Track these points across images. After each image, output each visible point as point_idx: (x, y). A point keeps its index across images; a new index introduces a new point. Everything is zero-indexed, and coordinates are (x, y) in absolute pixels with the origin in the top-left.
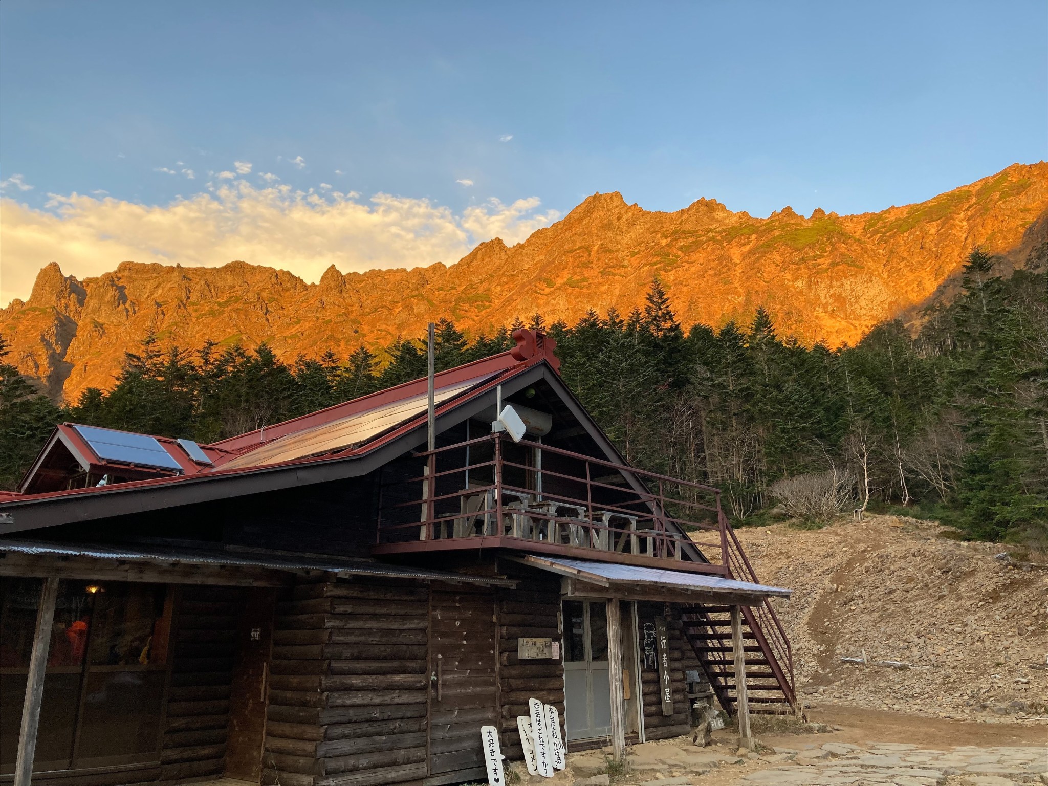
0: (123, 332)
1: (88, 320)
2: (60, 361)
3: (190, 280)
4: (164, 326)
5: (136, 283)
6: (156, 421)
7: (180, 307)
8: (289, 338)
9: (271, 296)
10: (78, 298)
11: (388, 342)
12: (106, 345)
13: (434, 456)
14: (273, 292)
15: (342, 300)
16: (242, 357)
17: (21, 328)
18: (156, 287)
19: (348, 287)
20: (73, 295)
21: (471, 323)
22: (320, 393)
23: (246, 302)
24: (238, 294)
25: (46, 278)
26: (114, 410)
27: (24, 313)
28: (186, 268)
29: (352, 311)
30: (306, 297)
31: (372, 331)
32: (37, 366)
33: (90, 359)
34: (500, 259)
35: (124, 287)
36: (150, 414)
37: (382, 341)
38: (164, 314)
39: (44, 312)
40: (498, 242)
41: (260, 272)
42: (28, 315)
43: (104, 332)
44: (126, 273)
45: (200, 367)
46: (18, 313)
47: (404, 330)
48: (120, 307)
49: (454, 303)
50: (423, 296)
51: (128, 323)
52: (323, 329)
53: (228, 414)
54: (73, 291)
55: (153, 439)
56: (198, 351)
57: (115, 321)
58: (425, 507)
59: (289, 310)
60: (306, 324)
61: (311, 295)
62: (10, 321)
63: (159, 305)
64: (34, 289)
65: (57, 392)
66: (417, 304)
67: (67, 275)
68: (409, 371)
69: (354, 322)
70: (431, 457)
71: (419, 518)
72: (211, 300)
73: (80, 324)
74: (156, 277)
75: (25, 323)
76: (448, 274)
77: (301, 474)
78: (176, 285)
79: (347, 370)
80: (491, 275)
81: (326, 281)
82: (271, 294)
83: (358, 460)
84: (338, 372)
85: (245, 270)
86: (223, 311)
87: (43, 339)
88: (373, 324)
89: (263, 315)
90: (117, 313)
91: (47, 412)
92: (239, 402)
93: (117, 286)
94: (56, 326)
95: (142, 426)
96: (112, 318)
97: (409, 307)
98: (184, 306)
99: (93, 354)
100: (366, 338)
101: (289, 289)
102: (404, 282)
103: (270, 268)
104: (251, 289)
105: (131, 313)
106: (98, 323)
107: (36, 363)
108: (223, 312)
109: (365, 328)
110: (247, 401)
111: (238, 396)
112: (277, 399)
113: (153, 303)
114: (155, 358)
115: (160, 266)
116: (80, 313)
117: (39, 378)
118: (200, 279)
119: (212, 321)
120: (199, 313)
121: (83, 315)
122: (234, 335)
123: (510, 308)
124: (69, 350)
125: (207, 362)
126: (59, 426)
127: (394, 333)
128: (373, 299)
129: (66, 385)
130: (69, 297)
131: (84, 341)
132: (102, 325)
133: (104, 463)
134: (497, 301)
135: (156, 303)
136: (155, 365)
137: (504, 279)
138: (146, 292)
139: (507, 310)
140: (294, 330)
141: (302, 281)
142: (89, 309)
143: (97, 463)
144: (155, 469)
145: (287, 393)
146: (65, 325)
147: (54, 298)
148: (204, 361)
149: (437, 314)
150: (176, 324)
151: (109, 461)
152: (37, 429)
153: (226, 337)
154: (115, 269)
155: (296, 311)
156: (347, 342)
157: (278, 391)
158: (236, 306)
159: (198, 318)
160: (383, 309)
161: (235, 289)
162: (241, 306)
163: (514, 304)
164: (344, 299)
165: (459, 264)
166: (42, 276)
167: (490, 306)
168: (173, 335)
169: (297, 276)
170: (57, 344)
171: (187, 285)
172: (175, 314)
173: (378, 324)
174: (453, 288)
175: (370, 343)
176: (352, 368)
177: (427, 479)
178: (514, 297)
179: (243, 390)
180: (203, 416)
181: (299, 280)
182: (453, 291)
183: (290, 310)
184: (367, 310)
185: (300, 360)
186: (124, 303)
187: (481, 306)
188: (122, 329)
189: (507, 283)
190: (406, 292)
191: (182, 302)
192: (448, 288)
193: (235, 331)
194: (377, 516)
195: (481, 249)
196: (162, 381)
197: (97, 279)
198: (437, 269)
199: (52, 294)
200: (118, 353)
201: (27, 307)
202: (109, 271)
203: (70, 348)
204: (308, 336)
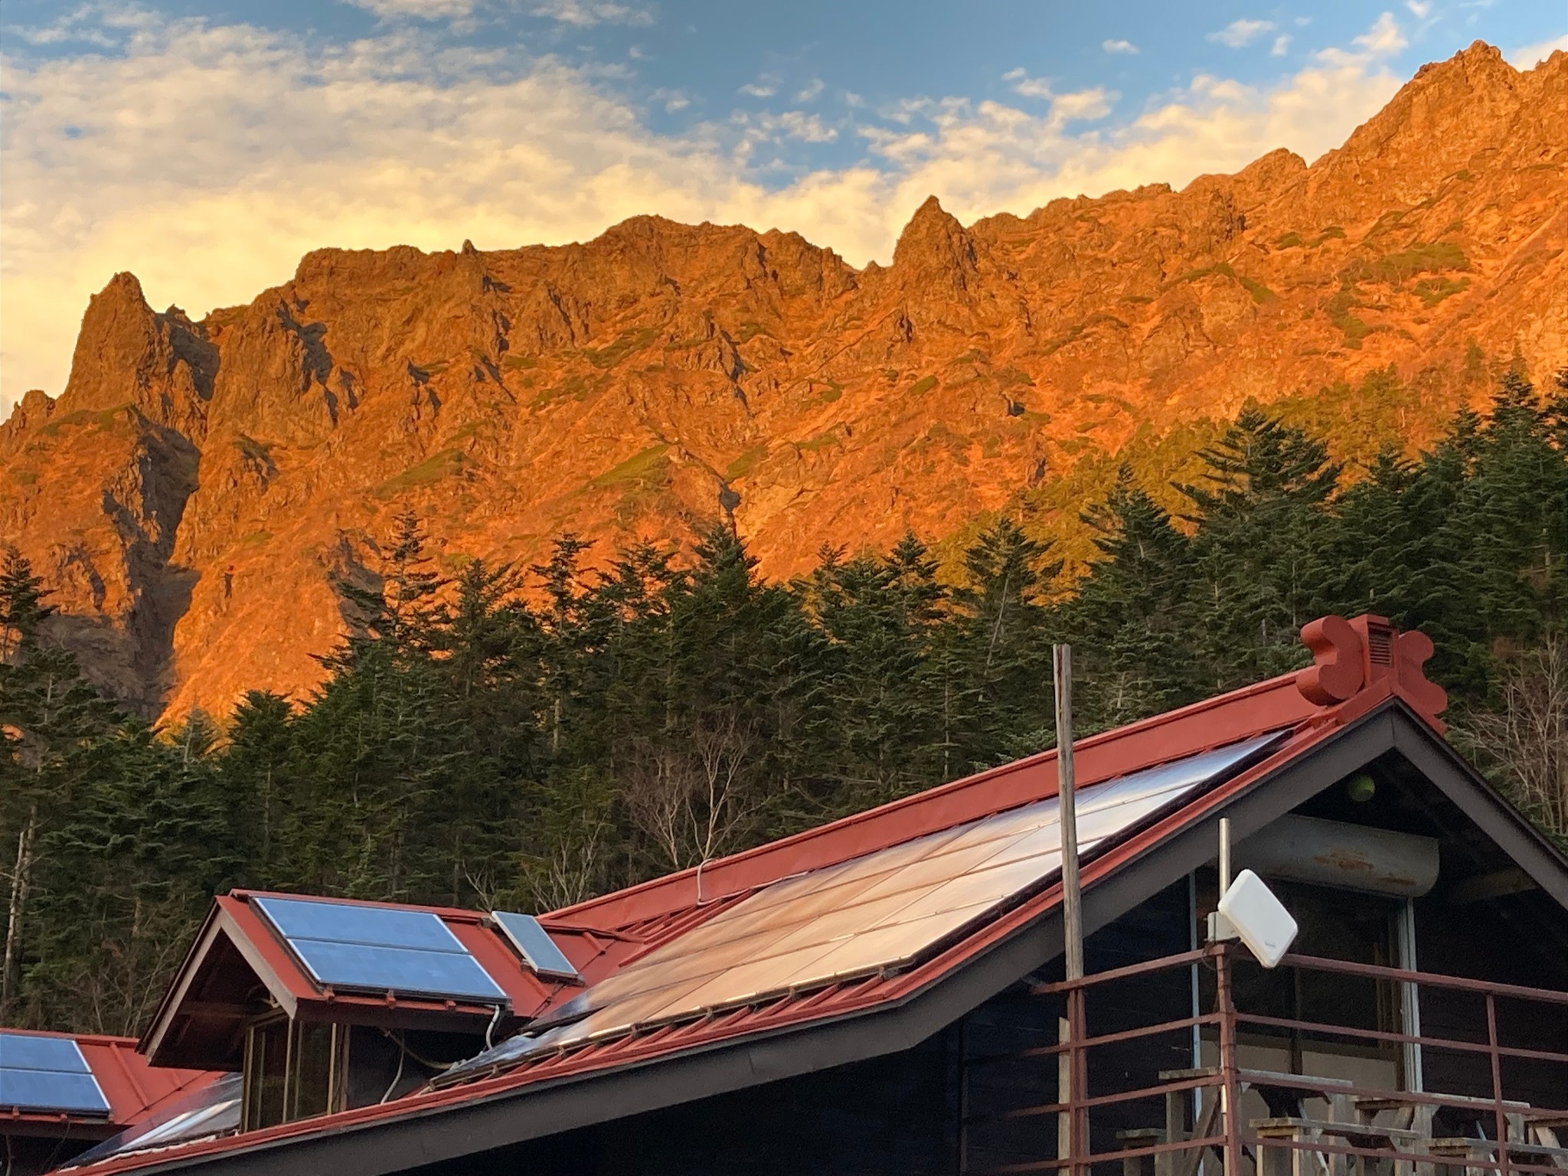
0: (325, 468)
1: (227, 438)
2: (159, 566)
3: (506, 289)
4: (439, 438)
5: (350, 313)
6: (436, 785)
7: (480, 378)
8: (809, 447)
9: (747, 317)
10: (195, 374)
11: (1123, 436)
12: (280, 509)
13: (1080, 992)
14: (752, 304)
15: (965, 312)
16: (659, 578)
17: (51, 476)
18: (408, 321)
19: (982, 264)
20: (181, 365)
21: (1402, 347)
22: (884, 681)
23: (674, 345)
24: (648, 320)
25: (107, 323)
26: (324, 759)
27: (54, 430)
28: (490, 254)
29: (1000, 344)
30: (853, 312)
31: (1068, 405)
32: (99, 587)
33: (239, 556)
34: (1493, 115)
35: (317, 329)
36: (420, 765)
37: (1101, 435)
38: (436, 403)
39: (108, 424)
40: (1486, 56)
41: (710, 244)
42: (65, 436)
43: (272, 469)
44: (321, 286)
45: (547, 617)
46: (39, 433)
47: (1172, 390)
48: (313, 389)
49: (1336, 287)
50: (1227, 270)
51: (336, 439)
52: (912, 409)
53: (631, 749)
54: (179, 354)
55: (431, 919)
56: (538, 570)
57: (300, 434)
58: (1065, 1122)
59: (803, 358)
60: (860, 397)
61: (867, 303)
62: (20, 459)
63: (419, 375)
64: (76, 357)
65: (158, 660)
66: (1213, 298)
67: (160, 308)
68: (1145, 592)
69: (1008, 377)
70: (1072, 994)
71: (1051, 1148)
72: (569, 347)
73: (204, 450)
74: (408, 290)
75: (60, 461)
76: (1313, 186)
77: (761, 1057)
78: (465, 310)
79: (962, 595)
80: (1463, 176)
81: (912, 254)
82: (747, 310)
83: (890, 1013)
84: (939, 605)
85: (665, 245)
86: (607, 376)
87: (110, 507)
88: (1069, 382)
89: (727, 381)
90: (304, 409)
91: (157, 776)
92: (657, 714)
93: (298, 327)
94: (142, 462)
95: (401, 804)
96: (291, 426)
97: (1186, 313)
98: (495, 371)
99: (247, 541)
100: (1050, 430)
101: (800, 291)
102: (1162, 231)
103: (739, 229)
104: (685, 300)
105: (343, 406)
106: (255, 443)
107: (95, 579)
108: (606, 382)
109: (1047, 397)
110: (681, 709)
111: (654, 695)
112: (764, 699)
113: (404, 370)
114: (424, 597)
115: (414, 252)
116: (203, 417)
117: (107, 621)
118: (534, 285)
119: (578, 411)
120: (538, 389)
121: (212, 423)
122: (646, 452)
123: (1536, 282)
124: (182, 533)
125: (564, 601)
126: (220, 900)
127: (1139, 403)
128: (1067, 297)
129: (179, 638)
130: (170, 372)
131: (221, 500)
132: (264, 450)
133: (327, 994)
134: (1489, 263)
135: (413, 371)
136: (423, 617)
137: (1512, 185)
138: (381, 339)
139: (1527, 293)
140: (823, 420)
141: (837, 259)
142: (227, 406)
143: (313, 996)
144: (442, 1002)
145: (790, 681)
146: (165, 459)
147: (132, 380)
148: (555, 599)
149: (1282, 328)
150: (472, 430)
151: (341, 990)
152: (136, 824)
153: (620, 459)
154: (291, 276)
155: (827, 359)
156: (990, 445)
157: (765, 676)
158: (645, 359)
159: (535, 407)
160: (1101, 328)
161: (639, 306)
162: (657, 358)
163: (1549, 270)
164: (972, 305)
165: (1348, 149)
166: (94, 317)
167: (1466, 282)
168: (467, 467)
169: (822, 246)
170: (147, 517)
171: (498, 306)
172: (468, 400)
173: (1086, 379)
174: (1333, 232)
175: (1062, 445)
176: (977, 589)
177: (1067, 1051)
178: (1552, 245)
179: (670, 679)
180: (564, 760)
181: (831, 257)
182: (1334, 243)
183: (807, 357)
184: (1049, 334)
185: (829, 567)
186: (322, 378)
187: (1433, 285)
188: (319, 459)
189: (1522, 198)
190: (1174, 262)
191: (485, 360)
192: (1316, 235)
193: (646, 438)
194: (959, 1137)
195: (1422, 88)
196: (447, 663)
197: (242, 310)
198: (1275, 175)
199: (126, 369)
200: (314, 533)
201: (63, 414)
202: (274, 285)
203: (183, 525)
204: (866, 436)
